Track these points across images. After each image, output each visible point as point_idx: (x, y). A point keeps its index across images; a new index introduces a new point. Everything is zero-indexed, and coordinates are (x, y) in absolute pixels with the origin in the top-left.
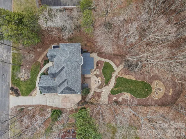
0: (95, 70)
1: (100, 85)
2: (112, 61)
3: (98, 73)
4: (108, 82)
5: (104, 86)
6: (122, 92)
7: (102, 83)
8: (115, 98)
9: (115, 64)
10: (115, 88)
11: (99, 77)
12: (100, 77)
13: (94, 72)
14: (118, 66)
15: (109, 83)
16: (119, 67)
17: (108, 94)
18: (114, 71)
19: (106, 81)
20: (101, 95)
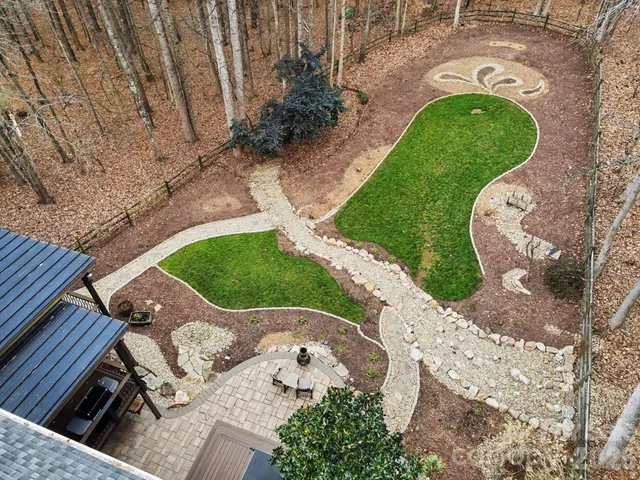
0: (171, 354)
1: (343, 359)
2: (193, 225)
3: (221, 339)
4: (346, 292)
5: (375, 333)
6: (466, 224)
7: (333, 343)
8: (513, 279)
9: (225, 215)
10: (418, 259)
11: (264, 341)
12: (263, 334)
13: (180, 373)
14: (251, 207)
15: (356, 294)
16: (261, 204)
17: (463, 323)
18: (272, 235)
19: (325, 306)
20: (458, 390)
